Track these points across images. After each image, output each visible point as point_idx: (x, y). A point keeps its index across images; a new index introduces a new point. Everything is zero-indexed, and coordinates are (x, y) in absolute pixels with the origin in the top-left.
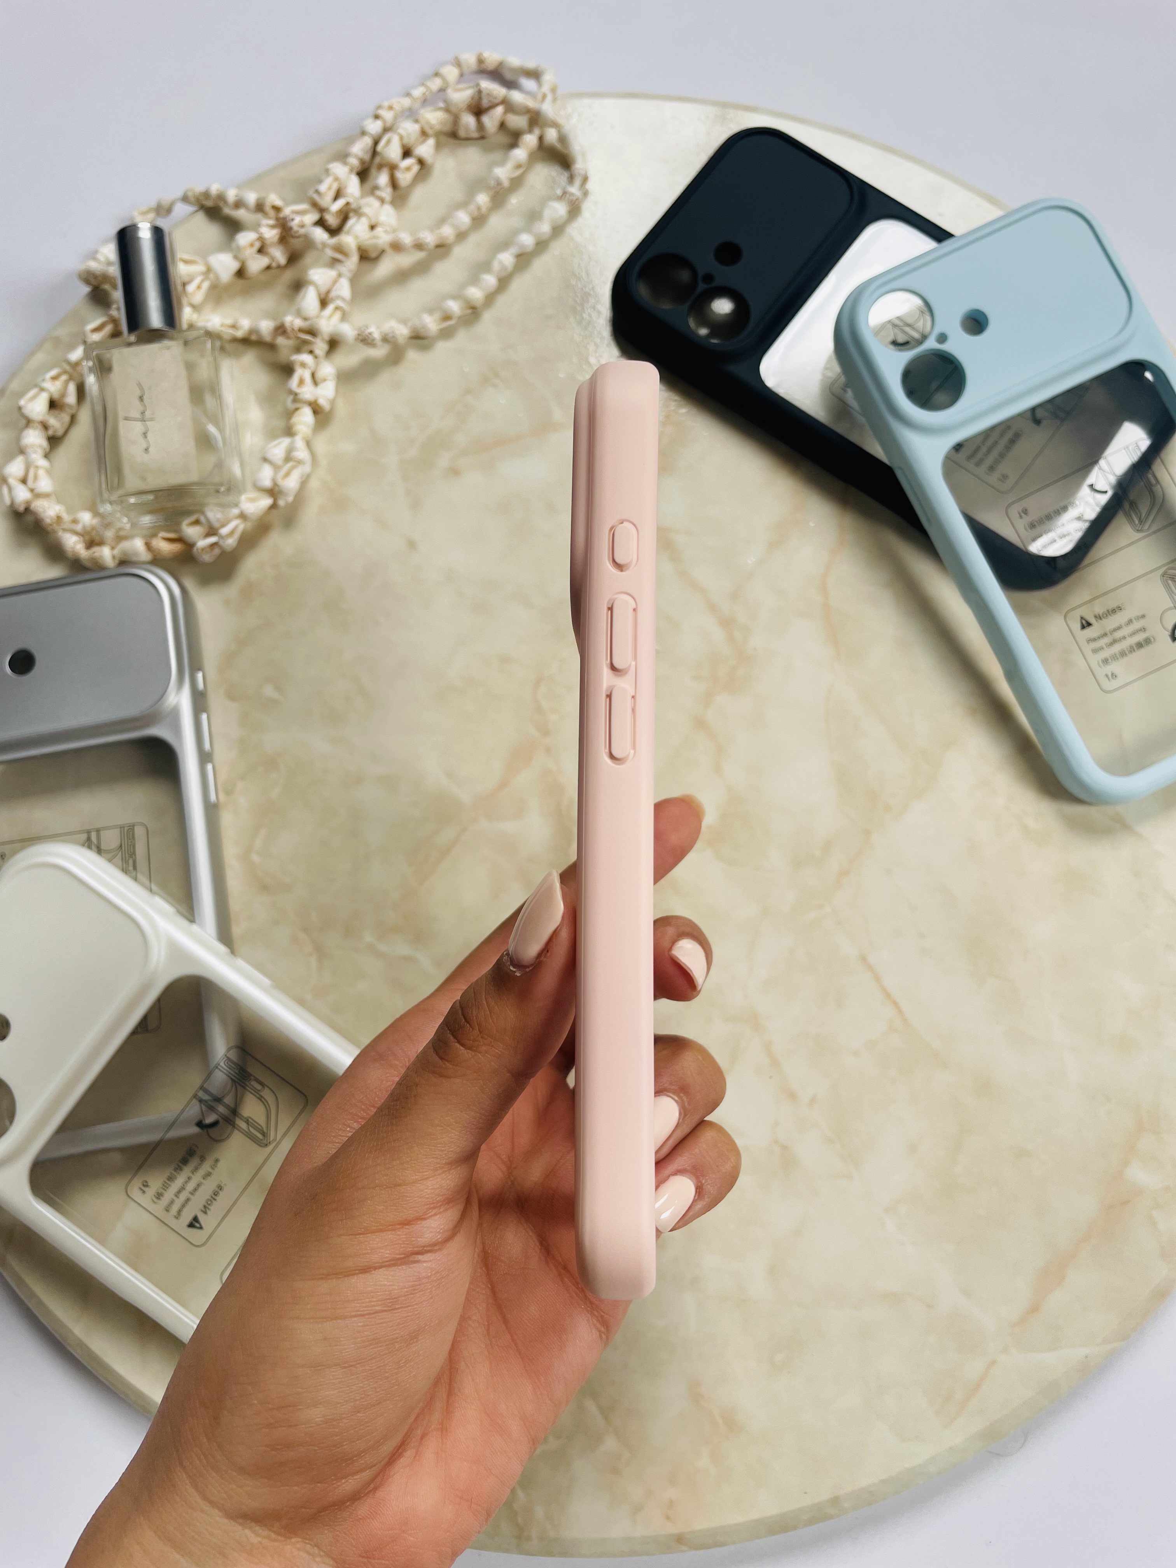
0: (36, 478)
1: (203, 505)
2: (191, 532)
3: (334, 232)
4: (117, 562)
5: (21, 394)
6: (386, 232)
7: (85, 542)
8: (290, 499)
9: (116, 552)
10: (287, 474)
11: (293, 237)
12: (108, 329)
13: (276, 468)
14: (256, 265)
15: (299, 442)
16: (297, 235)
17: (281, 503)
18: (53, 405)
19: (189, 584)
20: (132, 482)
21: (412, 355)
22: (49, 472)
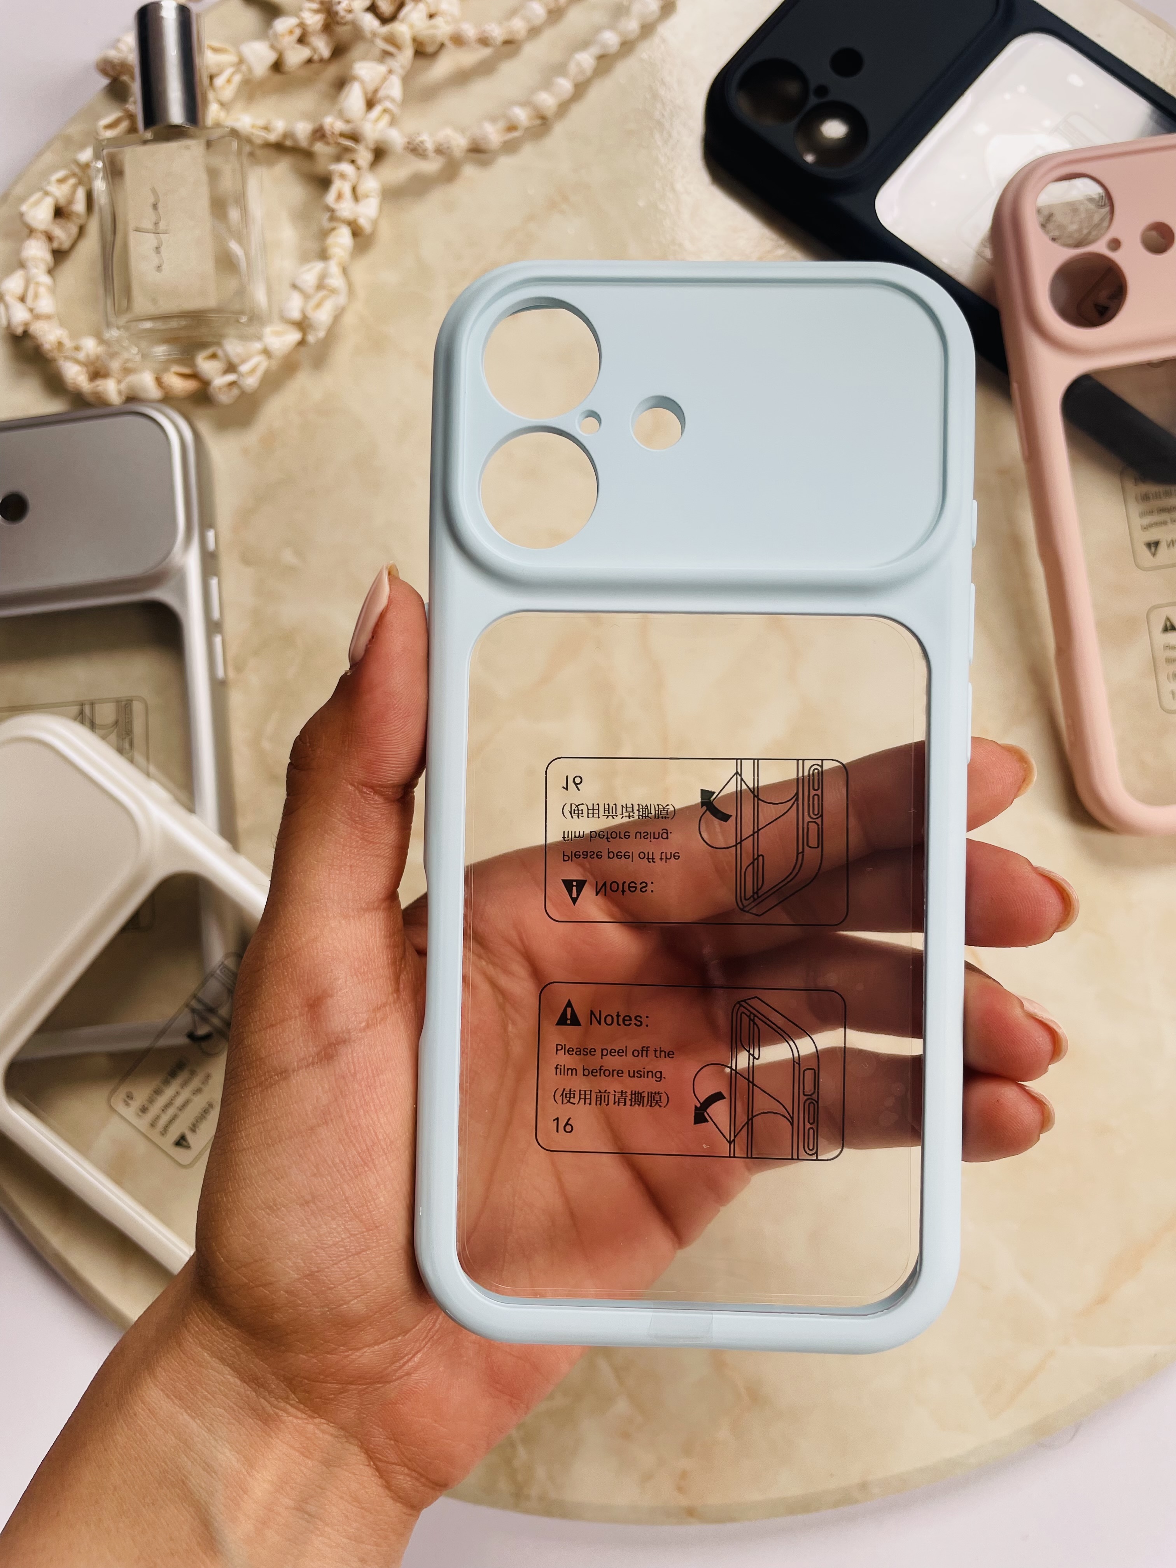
0: (36, 296)
1: (222, 336)
2: (207, 367)
3: (385, 20)
4: (124, 398)
5: (23, 199)
6: (446, 22)
7: (88, 372)
8: (321, 334)
9: (123, 386)
10: (319, 305)
11: (338, 23)
12: (124, 125)
13: (306, 297)
14: (296, 56)
15: (334, 268)
16: (343, 21)
17: (311, 339)
18: (59, 213)
19: (204, 428)
20: (141, 304)
21: (469, 171)
22: (53, 291)
